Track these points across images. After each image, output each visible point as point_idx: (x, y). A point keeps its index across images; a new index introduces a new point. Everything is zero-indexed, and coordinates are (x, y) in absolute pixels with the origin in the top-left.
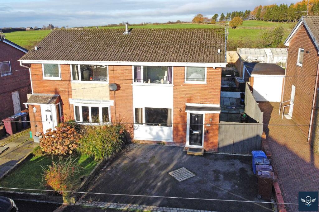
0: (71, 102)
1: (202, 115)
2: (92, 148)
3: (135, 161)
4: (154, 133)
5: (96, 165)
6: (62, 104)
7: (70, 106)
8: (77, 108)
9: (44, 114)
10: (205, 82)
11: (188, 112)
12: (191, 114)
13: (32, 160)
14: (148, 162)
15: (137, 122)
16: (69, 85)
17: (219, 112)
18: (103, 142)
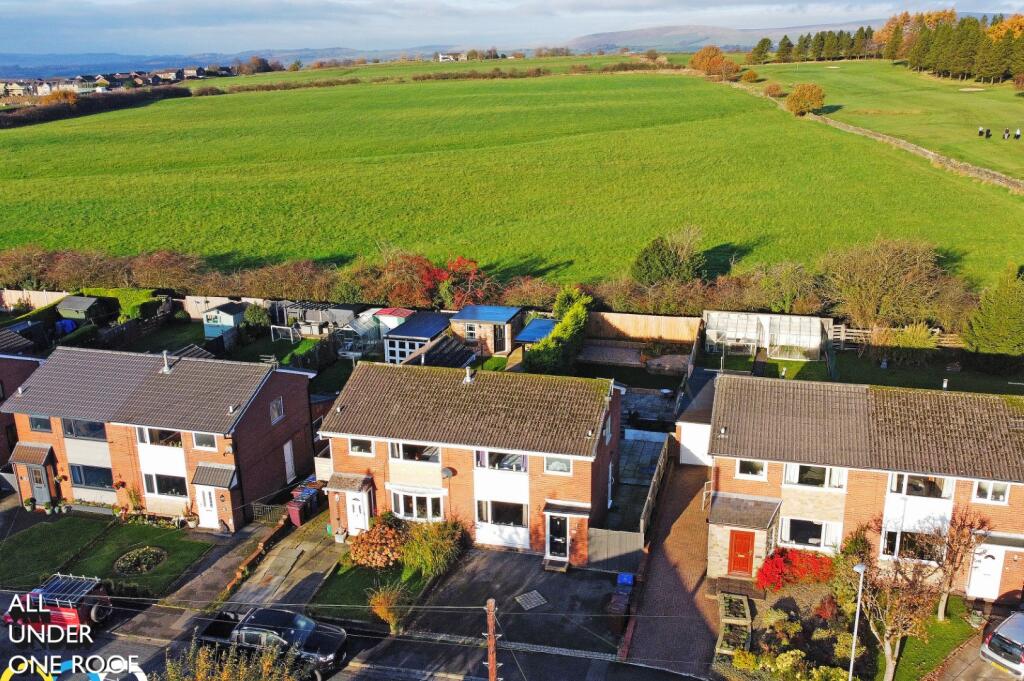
0: (388, 486)
1: (566, 519)
2: (419, 560)
3: (476, 579)
4: (506, 535)
5: (424, 585)
6: (375, 489)
7: (386, 493)
8: (396, 497)
9: (349, 503)
10: (570, 474)
11: (548, 514)
12: (551, 517)
13: (341, 572)
14: (491, 580)
15: (481, 518)
16: (386, 464)
17: (587, 517)
18: (434, 552)
